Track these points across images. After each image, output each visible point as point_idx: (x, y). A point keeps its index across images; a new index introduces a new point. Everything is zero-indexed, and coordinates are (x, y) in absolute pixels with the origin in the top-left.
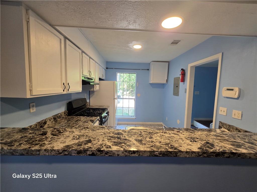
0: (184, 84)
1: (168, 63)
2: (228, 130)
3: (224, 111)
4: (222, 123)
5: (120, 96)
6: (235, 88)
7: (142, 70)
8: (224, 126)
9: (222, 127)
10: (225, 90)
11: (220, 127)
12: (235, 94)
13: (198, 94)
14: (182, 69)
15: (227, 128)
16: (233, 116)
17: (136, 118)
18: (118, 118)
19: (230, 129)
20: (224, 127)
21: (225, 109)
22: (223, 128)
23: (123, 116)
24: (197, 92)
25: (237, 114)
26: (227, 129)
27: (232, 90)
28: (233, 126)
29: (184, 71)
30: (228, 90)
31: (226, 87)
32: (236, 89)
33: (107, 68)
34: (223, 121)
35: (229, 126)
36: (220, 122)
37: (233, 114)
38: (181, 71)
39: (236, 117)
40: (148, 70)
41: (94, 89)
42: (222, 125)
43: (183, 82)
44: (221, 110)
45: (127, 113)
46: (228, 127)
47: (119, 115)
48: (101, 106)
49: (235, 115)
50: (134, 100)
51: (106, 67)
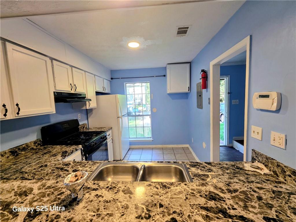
0: (207, 91)
1: (189, 65)
2: (266, 166)
3: (258, 133)
4: (255, 153)
5: (132, 113)
6: (271, 93)
7: (156, 76)
8: (259, 158)
9: (256, 159)
10: (257, 98)
11: (253, 160)
12: (273, 104)
13: (238, 103)
14: (203, 71)
15: (264, 162)
16: (272, 143)
17: (153, 140)
18: (130, 141)
19: (268, 164)
20: (259, 160)
21: (259, 130)
22: (257, 161)
23: (137, 138)
24: (235, 101)
25: (277, 139)
26: (264, 164)
27: (267, 96)
28: (272, 159)
29: (206, 73)
30: (262, 96)
31: (257, 92)
32: (274, 95)
33: (112, 79)
34: (257, 150)
35: (267, 158)
36: (253, 150)
37: (272, 139)
38: (202, 73)
39: (277, 144)
40: (164, 76)
41: (86, 107)
42: (256, 157)
43: (206, 88)
44: (254, 131)
45: (142, 134)
46: (265, 160)
47: (132, 137)
48: (101, 128)
49: (274, 140)
50: (149, 117)
51: (110, 78)
